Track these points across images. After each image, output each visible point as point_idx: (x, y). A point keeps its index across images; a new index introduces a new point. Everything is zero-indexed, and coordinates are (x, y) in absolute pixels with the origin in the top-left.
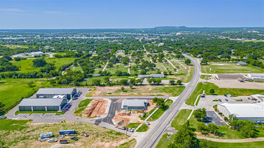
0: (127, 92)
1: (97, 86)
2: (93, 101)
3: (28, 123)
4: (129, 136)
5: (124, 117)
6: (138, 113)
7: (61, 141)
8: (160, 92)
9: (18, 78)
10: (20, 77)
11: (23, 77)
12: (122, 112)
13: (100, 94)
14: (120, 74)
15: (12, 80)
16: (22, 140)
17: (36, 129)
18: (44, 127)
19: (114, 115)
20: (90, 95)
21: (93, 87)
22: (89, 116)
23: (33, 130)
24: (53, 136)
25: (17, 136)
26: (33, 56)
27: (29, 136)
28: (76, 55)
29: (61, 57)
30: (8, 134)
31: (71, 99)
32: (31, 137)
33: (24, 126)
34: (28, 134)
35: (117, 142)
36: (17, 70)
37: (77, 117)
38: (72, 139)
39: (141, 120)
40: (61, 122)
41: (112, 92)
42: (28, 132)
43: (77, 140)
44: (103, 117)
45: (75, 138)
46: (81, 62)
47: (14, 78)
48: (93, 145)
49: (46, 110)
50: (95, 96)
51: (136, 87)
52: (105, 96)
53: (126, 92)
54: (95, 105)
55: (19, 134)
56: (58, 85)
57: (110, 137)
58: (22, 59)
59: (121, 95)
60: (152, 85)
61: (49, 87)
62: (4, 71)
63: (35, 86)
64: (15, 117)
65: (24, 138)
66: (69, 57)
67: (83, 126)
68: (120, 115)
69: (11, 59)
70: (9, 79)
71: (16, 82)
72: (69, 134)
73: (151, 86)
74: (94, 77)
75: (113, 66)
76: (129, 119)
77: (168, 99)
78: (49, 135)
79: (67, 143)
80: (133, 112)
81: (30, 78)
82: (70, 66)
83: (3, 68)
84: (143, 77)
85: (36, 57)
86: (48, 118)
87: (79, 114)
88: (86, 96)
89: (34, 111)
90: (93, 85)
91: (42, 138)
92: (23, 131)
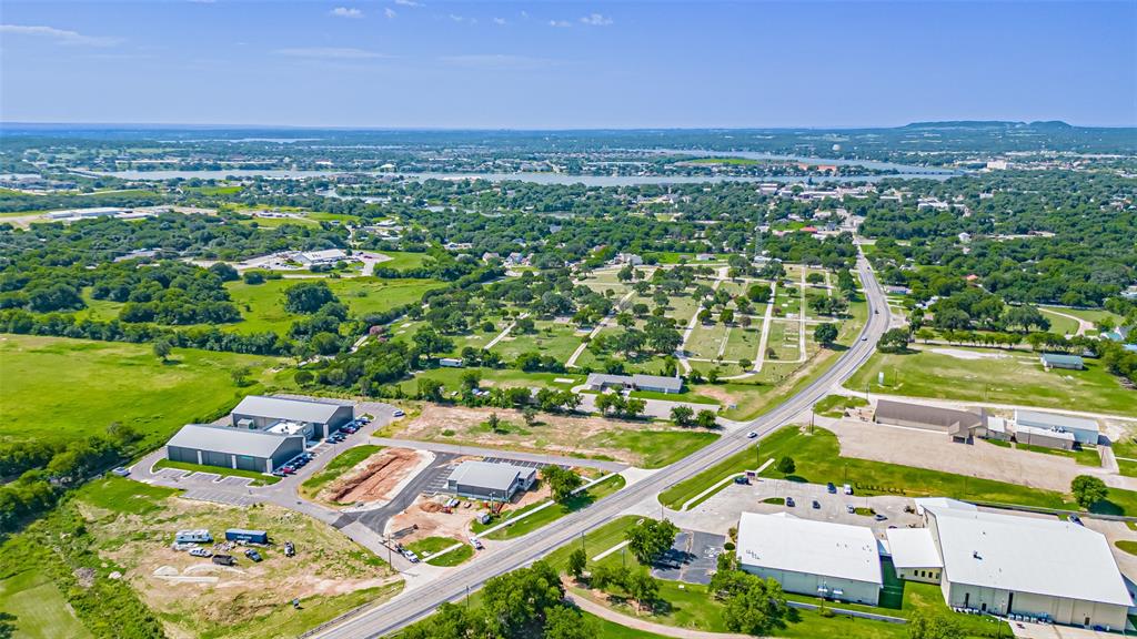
0: (506, 436)
1: (429, 400)
2: (382, 452)
3: (172, 497)
4: (395, 572)
5: (430, 516)
6: (478, 509)
7: (216, 556)
8: (613, 446)
9: (222, 350)
10: (228, 349)
11: (234, 346)
12: (436, 499)
13: (419, 432)
14: (532, 365)
15: (204, 355)
16: (136, 540)
17: (183, 517)
18: (203, 514)
19: (405, 507)
20: (383, 434)
21: (417, 403)
22: (336, 500)
23: (173, 520)
24: (210, 541)
25: (130, 528)
26: (307, 266)
27: (155, 533)
28: (448, 270)
29: (395, 276)
30: (111, 519)
31: (323, 441)
32: (159, 536)
33: (159, 503)
34: (157, 527)
35: (354, 583)
36: (232, 320)
37: (301, 498)
38: (248, 556)
39: (469, 533)
40: (251, 506)
41: (461, 427)
42: (160, 522)
43: (260, 560)
44: (371, 506)
45: (255, 554)
46: (440, 304)
47: (212, 349)
48: (290, 579)
49: (235, 467)
50: (400, 437)
51: (551, 418)
52: (431, 440)
53: (505, 432)
54: (377, 468)
55: (137, 522)
56: (318, 386)
57: (349, 566)
58: (269, 278)
59: (479, 441)
60: (610, 417)
61: (288, 390)
62: (196, 322)
63: (254, 382)
64: (151, 477)
65: (143, 537)
66: (424, 277)
67: (300, 527)
68: (422, 508)
69: (233, 276)
70: (194, 351)
71: (210, 362)
72: (250, 541)
73: (604, 421)
74: (445, 366)
75: (535, 328)
76: (439, 524)
77: (617, 476)
78: (200, 537)
79: (231, 564)
80: (467, 505)
81: (253, 353)
82: (398, 315)
83: (194, 311)
84: (600, 384)
85: (315, 270)
86: (229, 490)
87: (311, 491)
88: (374, 435)
89: (204, 464)
90: (419, 398)
91: (181, 543)
92: (147, 517)
